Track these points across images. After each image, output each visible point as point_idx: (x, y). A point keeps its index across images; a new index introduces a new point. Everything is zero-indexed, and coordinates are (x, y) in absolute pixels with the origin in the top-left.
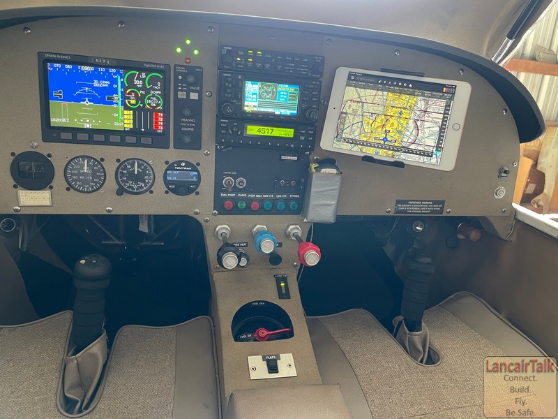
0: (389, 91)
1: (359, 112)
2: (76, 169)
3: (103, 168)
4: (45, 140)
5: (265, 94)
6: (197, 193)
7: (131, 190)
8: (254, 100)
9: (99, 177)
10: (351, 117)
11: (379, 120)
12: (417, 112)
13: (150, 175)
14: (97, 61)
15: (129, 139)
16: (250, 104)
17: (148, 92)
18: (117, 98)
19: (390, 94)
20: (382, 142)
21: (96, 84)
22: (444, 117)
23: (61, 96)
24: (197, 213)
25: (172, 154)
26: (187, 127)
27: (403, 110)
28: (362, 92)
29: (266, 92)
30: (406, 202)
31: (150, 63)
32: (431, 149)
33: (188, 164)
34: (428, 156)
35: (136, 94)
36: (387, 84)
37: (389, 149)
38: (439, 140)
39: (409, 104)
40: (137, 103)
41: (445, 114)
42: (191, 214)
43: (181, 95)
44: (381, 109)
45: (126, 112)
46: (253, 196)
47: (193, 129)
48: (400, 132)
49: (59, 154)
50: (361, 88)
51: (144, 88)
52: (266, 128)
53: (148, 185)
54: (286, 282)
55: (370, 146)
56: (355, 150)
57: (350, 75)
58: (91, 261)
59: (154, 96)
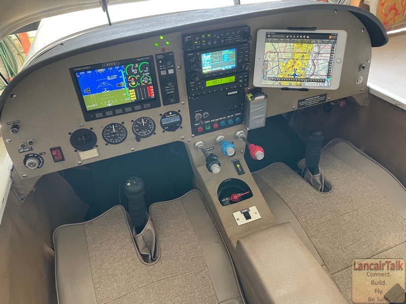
0: (294, 43)
1: (276, 59)
2: (108, 132)
3: (124, 127)
4: (87, 120)
5: (215, 59)
6: (181, 128)
7: (142, 135)
8: (209, 65)
9: (123, 133)
10: (271, 63)
11: (289, 63)
12: (314, 55)
13: (152, 124)
14: (108, 65)
15: (136, 108)
16: (206, 68)
17: (141, 75)
18: (124, 83)
19: (295, 45)
20: (293, 77)
21: (109, 78)
22: (331, 55)
23: (89, 92)
24: (183, 139)
25: (163, 109)
26: (169, 91)
27: (304, 54)
28: (276, 45)
29: (215, 58)
30: (304, 100)
31: (140, 58)
32: (324, 77)
33: (173, 112)
34: (322, 82)
35: (134, 78)
36: (292, 38)
37: (298, 81)
38: (329, 70)
39: (308, 50)
40: (136, 84)
41: (331, 53)
42: (179, 140)
43: (163, 73)
44: (290, 55)
45: (130, 91)
46: (214, 121)
47: (173, 92)
48: (304, 69)
49: (97, 126)
50: (276, 42)
51: (138, 73)
52: (218, 80)
53: (152, 130)
54: (239, 164)
55: (286, 80)
56: (276, 84)
57: (267, 35)
58: (133, 182)
59: (145, 76)
